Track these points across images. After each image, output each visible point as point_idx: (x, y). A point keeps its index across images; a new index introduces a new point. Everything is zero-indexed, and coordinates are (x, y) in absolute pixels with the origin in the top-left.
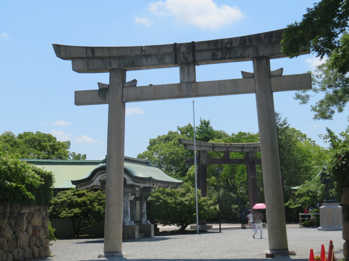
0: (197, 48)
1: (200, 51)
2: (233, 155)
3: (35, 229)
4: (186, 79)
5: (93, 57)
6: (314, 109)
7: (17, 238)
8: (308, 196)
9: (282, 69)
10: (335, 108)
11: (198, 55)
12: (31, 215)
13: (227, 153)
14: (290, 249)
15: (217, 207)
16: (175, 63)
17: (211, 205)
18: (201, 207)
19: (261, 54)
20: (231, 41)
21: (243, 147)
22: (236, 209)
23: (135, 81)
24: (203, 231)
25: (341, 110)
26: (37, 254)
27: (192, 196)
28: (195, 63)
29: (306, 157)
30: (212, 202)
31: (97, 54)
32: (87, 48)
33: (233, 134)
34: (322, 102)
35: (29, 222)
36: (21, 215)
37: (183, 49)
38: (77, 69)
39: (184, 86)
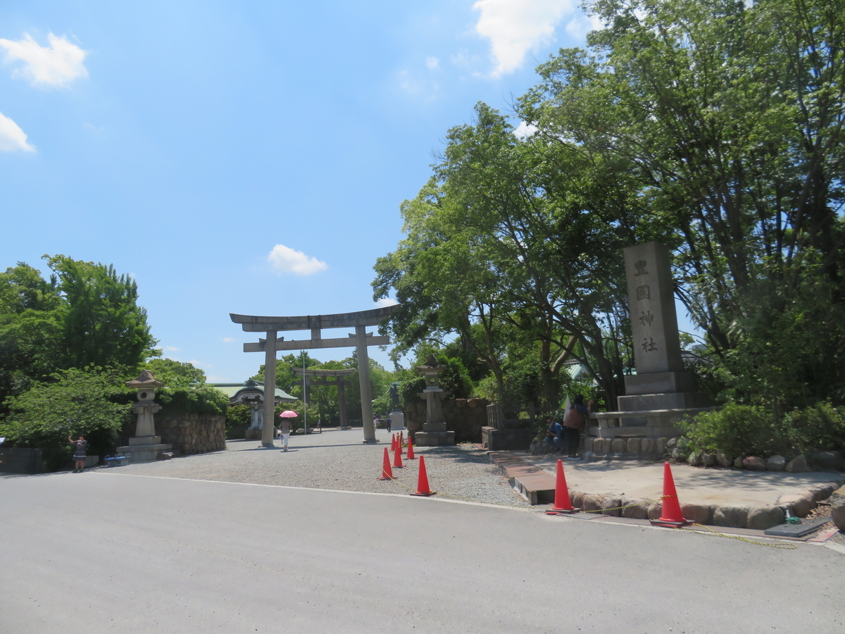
0: (322, 319)
1: (324, 321)
2: (329, 379)
3: (218, 430)
4: (315, 338)
5: (257, 322)
6: (389, 355)
7: (208, 436)
8: (381, 407)
9: (372, 333)
10: (400, 353)
11: (322, 323)
12: (216, 421)
13: (324, 377)
14: (377, 438)
15: (319, 415)
16: (309, 328)
17: (315, 414)
18: (308, 416)
19: (361, 324)
20: (342, 315)
21: (335, 373)
22: (328, 417)
23: (283, 338)
24: (309, 433)
25: (405, 355)
26: (219, 446)
27: (301, 408)
28: (321, 327)
29: (379, 379)
30: (315, 412)
31: (259, 321)
32: (252, 317)
33: (326, 362)
34: (394, 350)
35: (215, 426)
36: (210, 422)
37: (314, 320)
38: (245, 329)
39: (314, 342)
